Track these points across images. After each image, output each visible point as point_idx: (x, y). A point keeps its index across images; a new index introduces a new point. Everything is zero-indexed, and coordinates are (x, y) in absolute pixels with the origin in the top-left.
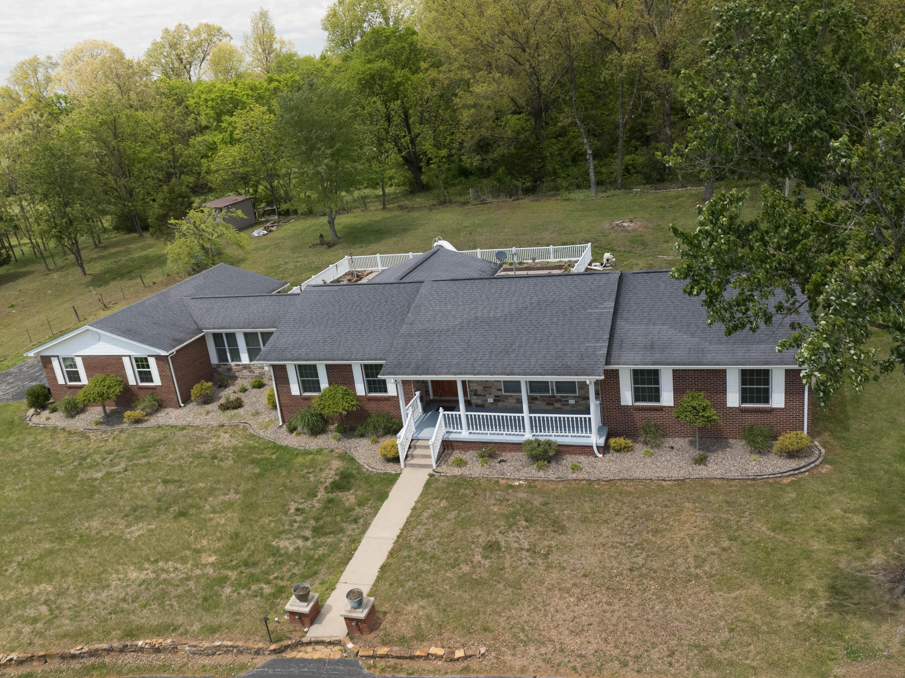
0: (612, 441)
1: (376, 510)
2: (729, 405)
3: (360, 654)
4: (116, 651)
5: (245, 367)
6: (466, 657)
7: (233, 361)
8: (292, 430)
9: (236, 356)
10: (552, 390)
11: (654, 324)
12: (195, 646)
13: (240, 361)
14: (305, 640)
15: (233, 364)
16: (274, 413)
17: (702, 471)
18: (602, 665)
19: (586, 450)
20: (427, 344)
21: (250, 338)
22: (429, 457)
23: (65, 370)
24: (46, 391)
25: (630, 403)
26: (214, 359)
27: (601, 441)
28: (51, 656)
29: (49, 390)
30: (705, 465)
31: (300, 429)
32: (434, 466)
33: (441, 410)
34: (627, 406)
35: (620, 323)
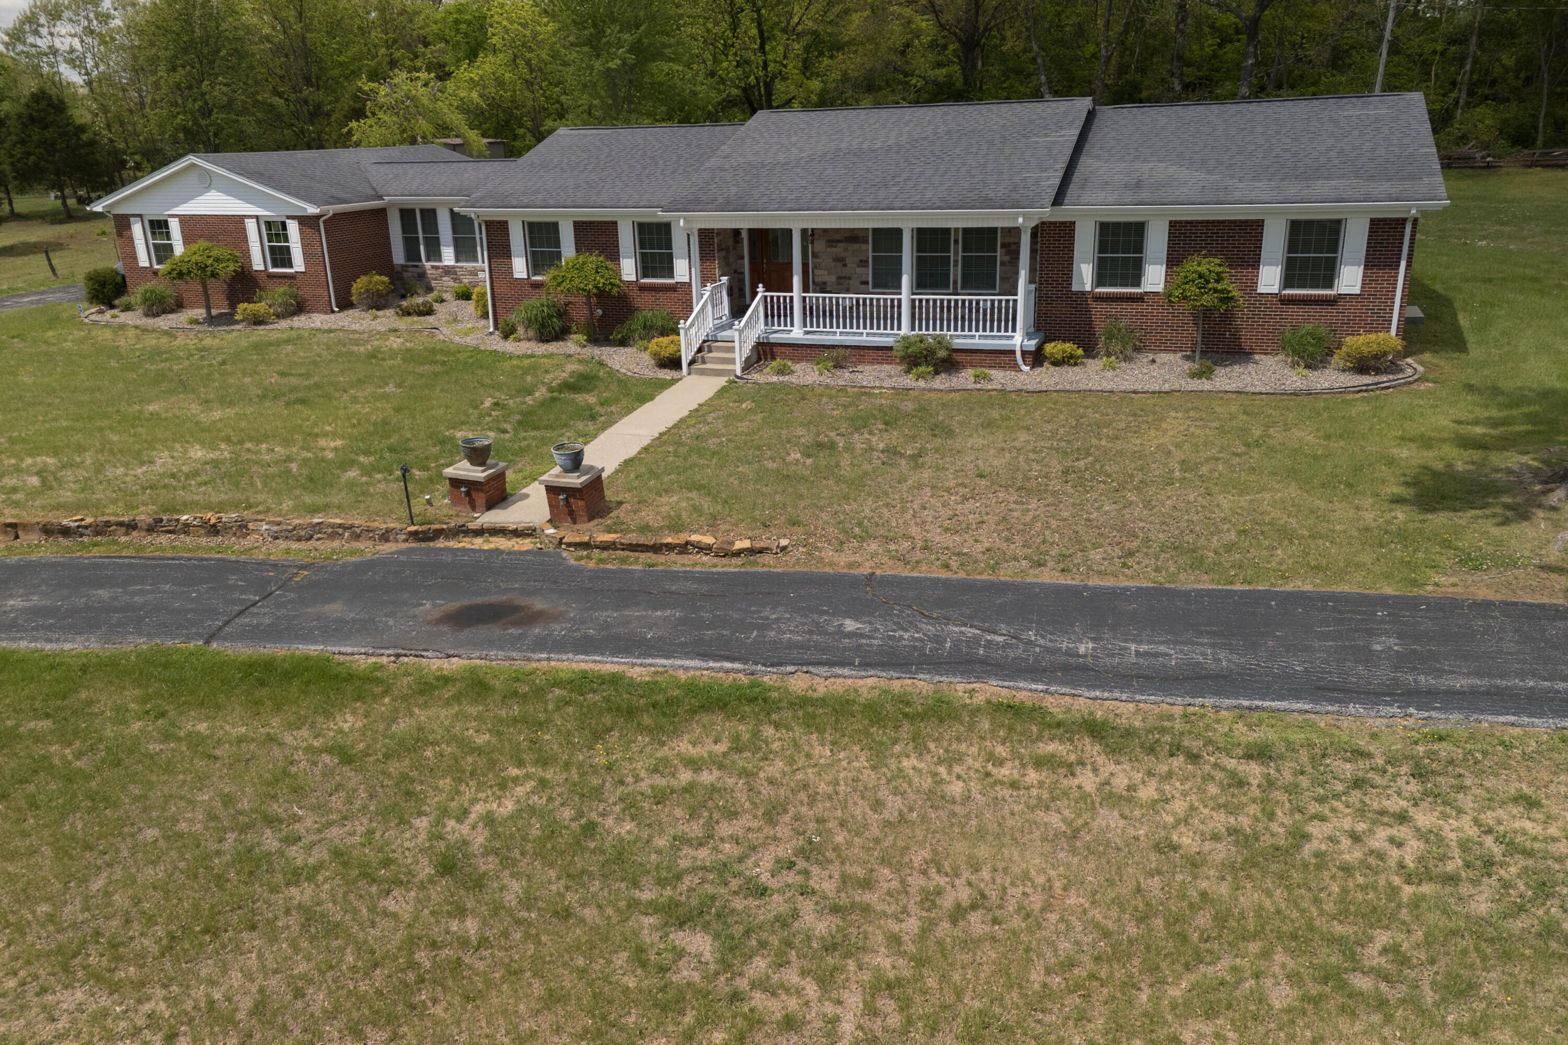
0: (1049, 348)
1: (629, 411)
2: (1261, 289)
3: (565, 540)
4: (142, 529)
5: (448, 271)
6: (752, 551)
7: (428, 260)
8: (508, 333)
9: (434, 252)
10: (955, 282)
11: (1144, 161)
12: (279, 524)
13: (440, 260)
14: (471, 526)
15: (428, 265)
16: (483, 322)
17: (1204, 385)
18: (997, 563)
19: (1003, 358)
20: (748, 178)
21: (460, 223)
22: (733, 361)
23: (151, 241)
24: (119, 279)
25: (1088, 288)
26: (399, 257)
27: (1032, 344)
28: (26, 527)
29: (123, 277)
30: (1208, 379)
31: (521, 330)
32: (739, 373)
33: (760, 288)
34: (1083, 293)
35: (1086, 163)
